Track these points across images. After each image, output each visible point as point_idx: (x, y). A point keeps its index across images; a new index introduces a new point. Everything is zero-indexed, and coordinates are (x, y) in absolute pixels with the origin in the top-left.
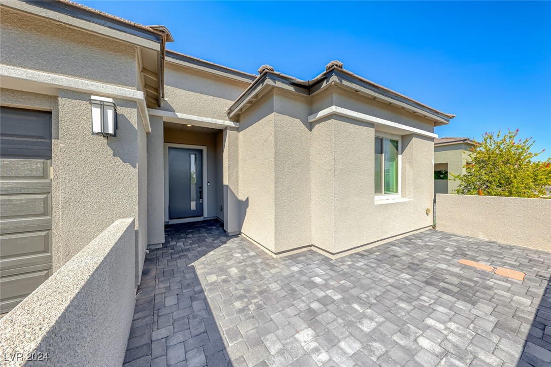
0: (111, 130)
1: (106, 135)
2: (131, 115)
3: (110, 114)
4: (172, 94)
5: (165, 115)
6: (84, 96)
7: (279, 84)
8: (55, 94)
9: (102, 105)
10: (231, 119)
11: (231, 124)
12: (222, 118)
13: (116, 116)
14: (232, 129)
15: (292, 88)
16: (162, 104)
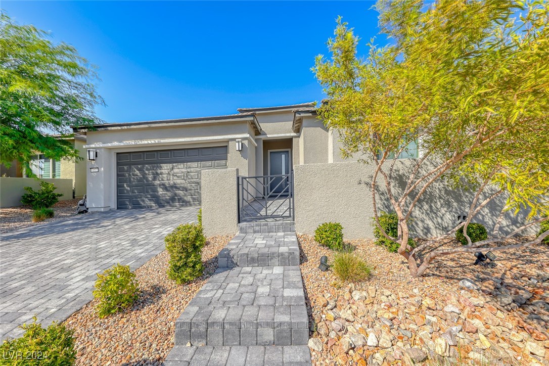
0: (240, 149)
1: (240, 151)
2: (246, 142)
3: (240, 144)
4: (264, 126)
5: (262, 137)
6: (234, 139)
7: (302, 115)
8: (228, 141)
9: (238, 142)
10: (295, 132)
11: (295, 134)
12: (290, 132)
13: (242, 144)
14: (296, 137)
15: (310, 114)
16: (261, 133)
